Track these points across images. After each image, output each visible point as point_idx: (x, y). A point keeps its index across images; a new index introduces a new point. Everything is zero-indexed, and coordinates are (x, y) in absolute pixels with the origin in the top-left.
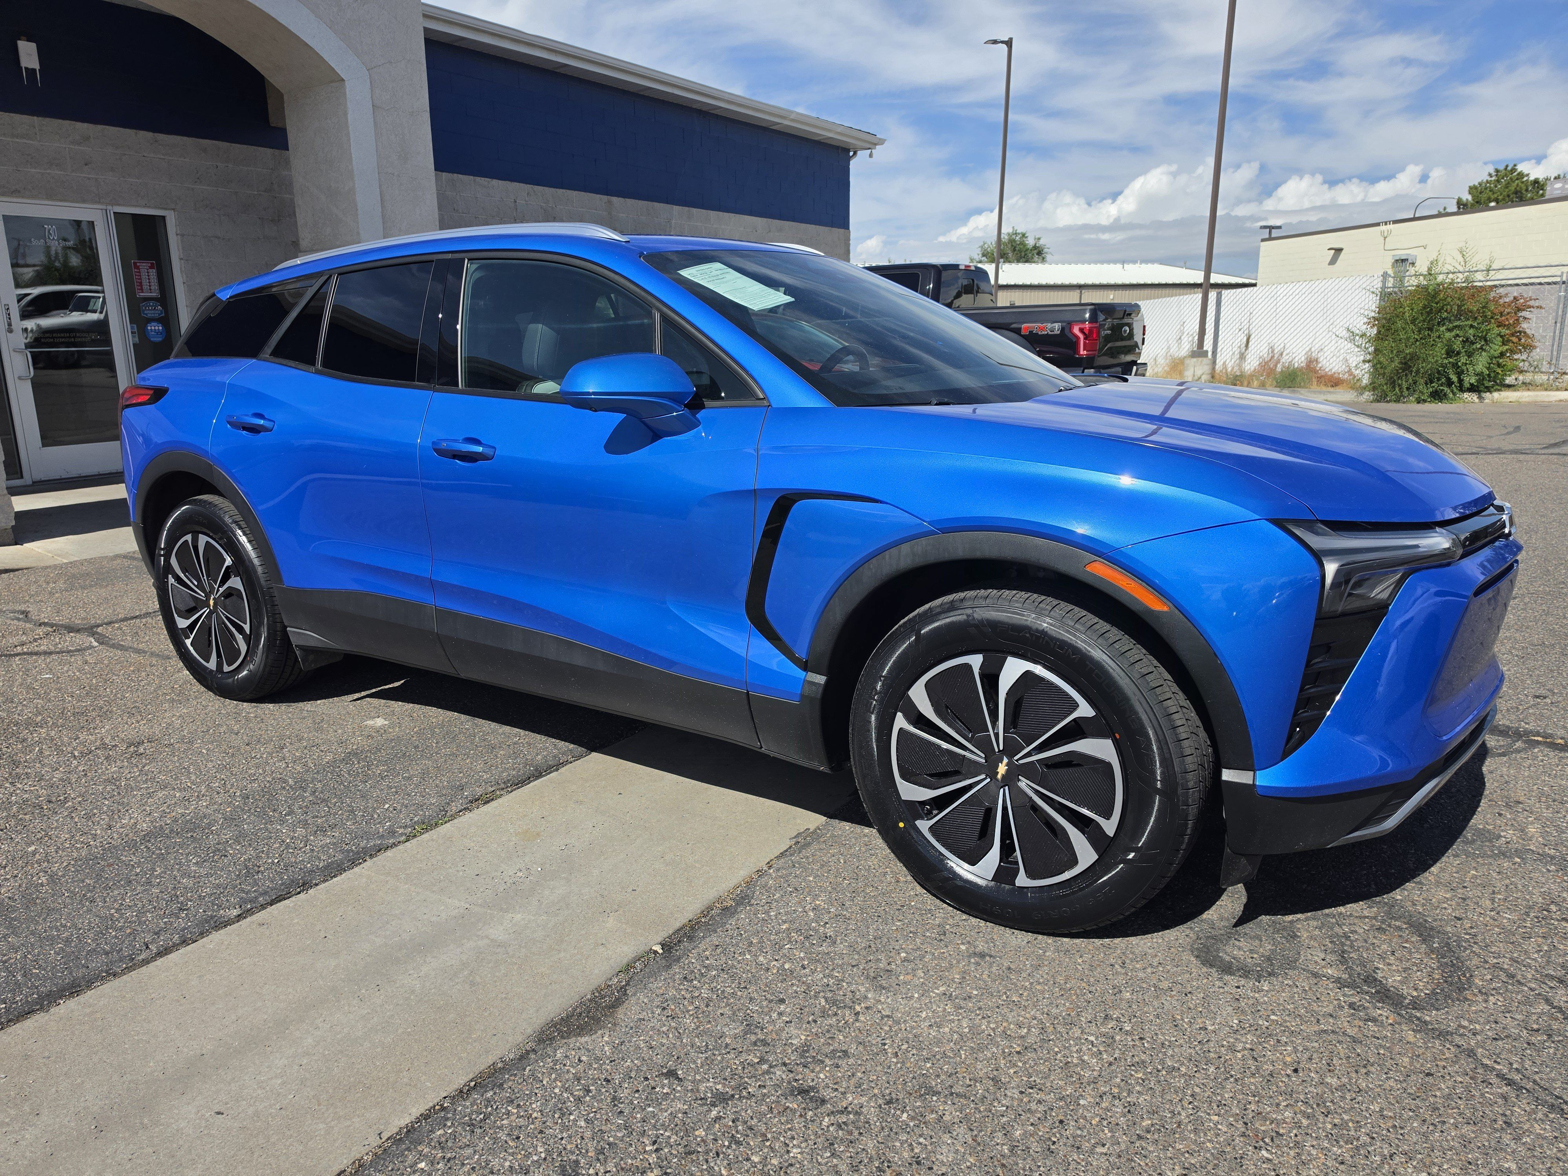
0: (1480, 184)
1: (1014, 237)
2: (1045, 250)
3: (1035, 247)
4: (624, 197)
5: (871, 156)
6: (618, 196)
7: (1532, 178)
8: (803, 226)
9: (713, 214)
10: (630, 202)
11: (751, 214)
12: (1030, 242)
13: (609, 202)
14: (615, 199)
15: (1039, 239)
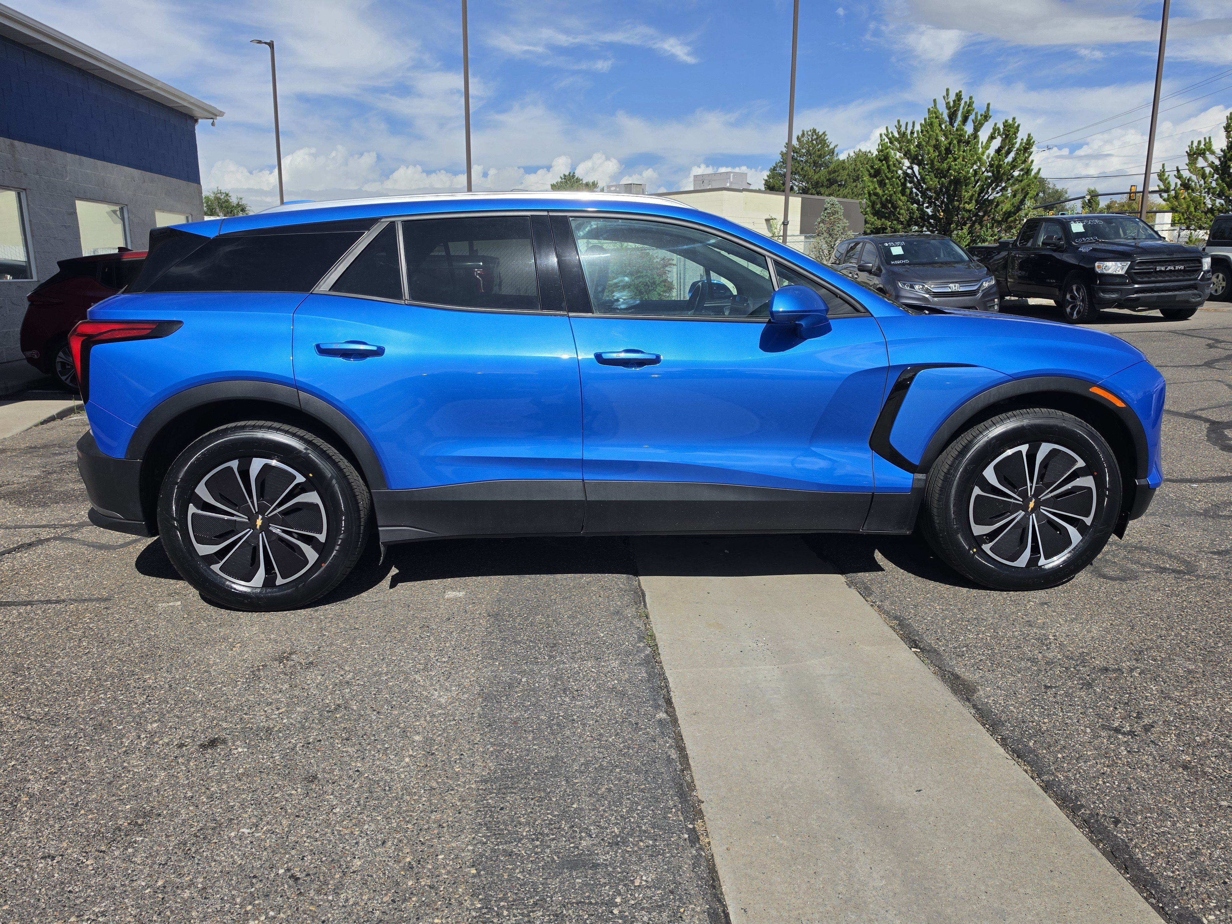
0: (557, 183)
1: (219, 195)
2: (248, 208)
3: (238, 205)
4: (25, 142)
5: (213, 124)
6: (19, 140)
7: (584, 182)
8: (168, 179)
9: (99, 163)
10: (30, 146)
11: (129, 165)
12: (234, 200)
13: (12, 145)
14: (16, 143)
15: (241, 199)
